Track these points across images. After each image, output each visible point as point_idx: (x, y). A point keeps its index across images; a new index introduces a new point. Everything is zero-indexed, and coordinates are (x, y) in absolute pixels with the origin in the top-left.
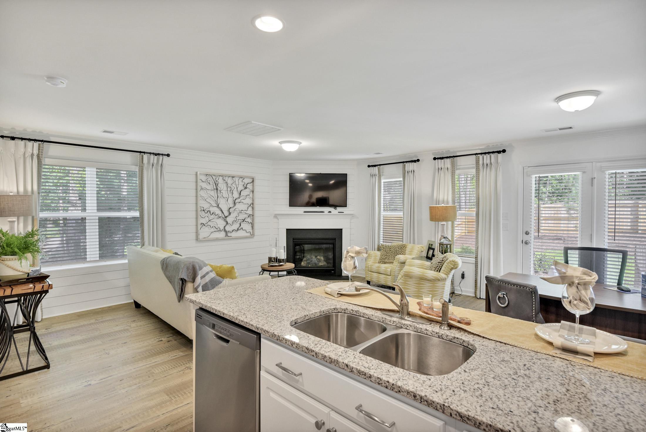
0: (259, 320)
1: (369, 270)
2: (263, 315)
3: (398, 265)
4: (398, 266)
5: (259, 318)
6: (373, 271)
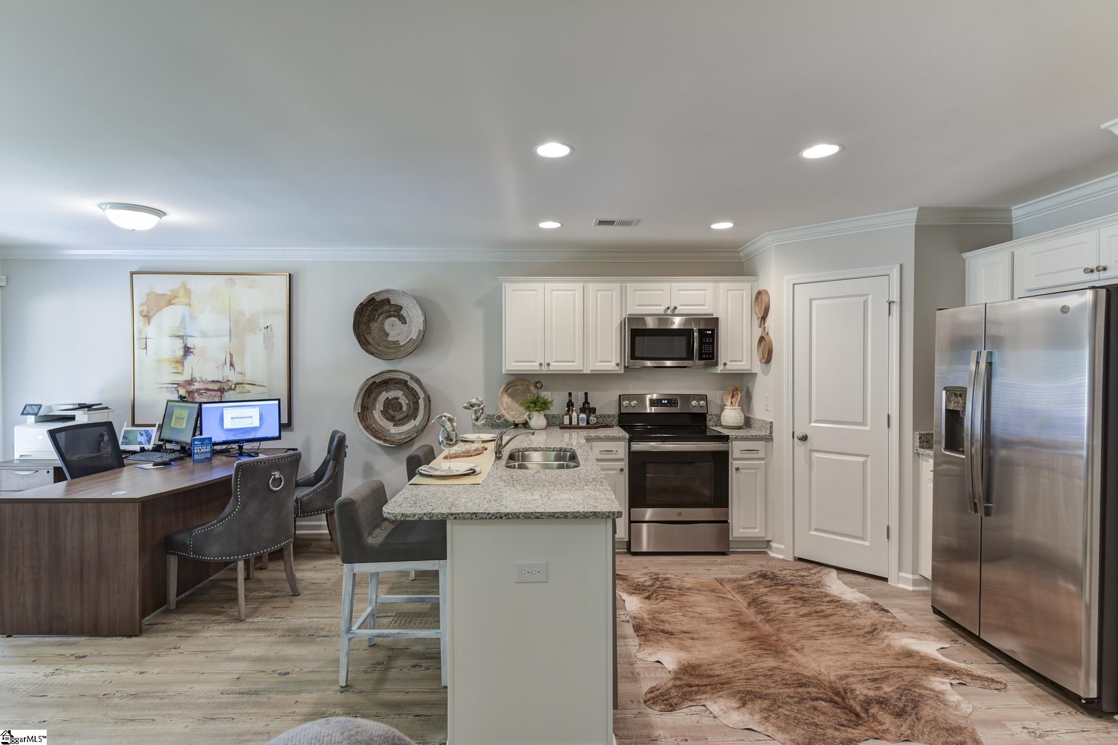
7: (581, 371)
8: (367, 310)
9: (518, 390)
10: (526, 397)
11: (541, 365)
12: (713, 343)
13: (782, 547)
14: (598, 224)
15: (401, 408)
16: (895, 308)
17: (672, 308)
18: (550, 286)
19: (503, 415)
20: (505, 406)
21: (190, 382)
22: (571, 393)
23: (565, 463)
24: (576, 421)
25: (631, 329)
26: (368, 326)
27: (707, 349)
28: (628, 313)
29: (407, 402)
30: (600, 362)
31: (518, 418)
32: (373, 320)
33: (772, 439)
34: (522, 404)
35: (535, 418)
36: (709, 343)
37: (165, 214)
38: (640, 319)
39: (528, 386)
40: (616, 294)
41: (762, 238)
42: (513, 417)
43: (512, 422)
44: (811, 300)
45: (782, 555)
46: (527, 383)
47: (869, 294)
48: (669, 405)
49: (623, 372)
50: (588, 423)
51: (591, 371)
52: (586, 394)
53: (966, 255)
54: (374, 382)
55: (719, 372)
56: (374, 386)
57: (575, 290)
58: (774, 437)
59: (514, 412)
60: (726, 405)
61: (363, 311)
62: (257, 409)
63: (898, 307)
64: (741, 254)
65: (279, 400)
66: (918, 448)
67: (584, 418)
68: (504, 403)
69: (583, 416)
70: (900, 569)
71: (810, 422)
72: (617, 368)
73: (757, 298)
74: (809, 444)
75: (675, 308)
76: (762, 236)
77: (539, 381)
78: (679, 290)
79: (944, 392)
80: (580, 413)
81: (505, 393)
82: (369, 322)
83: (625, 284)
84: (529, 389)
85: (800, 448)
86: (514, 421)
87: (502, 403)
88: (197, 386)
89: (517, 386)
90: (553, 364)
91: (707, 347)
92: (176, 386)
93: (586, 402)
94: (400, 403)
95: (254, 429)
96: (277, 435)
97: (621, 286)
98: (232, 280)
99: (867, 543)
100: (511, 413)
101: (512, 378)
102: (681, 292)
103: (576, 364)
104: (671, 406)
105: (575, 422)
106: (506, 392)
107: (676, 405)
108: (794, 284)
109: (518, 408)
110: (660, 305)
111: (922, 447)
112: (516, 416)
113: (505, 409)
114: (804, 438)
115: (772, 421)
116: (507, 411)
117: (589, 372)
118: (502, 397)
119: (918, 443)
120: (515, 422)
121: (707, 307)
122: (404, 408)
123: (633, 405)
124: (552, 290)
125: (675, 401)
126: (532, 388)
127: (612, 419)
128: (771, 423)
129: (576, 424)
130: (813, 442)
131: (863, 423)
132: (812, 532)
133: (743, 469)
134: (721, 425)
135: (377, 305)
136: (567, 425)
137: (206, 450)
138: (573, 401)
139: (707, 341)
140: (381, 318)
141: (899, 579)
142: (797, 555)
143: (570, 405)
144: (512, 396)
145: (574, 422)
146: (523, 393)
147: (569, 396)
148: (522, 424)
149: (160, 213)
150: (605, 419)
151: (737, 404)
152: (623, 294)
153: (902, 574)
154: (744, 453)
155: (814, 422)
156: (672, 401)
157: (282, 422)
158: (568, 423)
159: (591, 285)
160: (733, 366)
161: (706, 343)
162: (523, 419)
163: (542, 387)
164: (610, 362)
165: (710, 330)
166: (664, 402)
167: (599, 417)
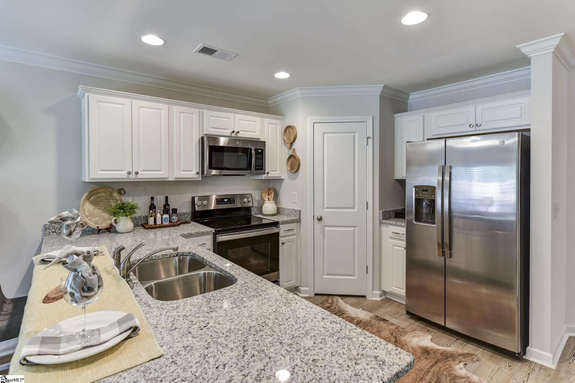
0: (265, 286)
2: (261, 293)
5: (265, 289)
7: (166, 178)
9: (101, 197)
10: (109, 203)
11: (129, 173)
12: (262, 159)
13: (307, 289)
14: (199, 52)
16: (370, 141)
17: (235, 132)
18: (137, 103)
19: (86, 223)
20: (87, 214)
22: (153, 198)
23: (207, 272)
24: (160, 221)
25: (209, 146)
27: (259, 162)
28: (205, 133)
30: (183, 171)
31: (101, 223)
33: (300, 221)
34: (104, 211)
35: (122, 223)
36: (260, 159)
38: (214, 138)
39: (111, 193)
40: (195, 117)
41: (292, 91)
42: (96, 223)
43: (96, 228)
44: (324, 133)
45: (308, 294)
46: (110, 190)
47: (356, 132)
48: (229, 203)
49: (201, 179)
50: (170, 221)
51: (175, 178)
52: (167, 198)
53: (396, 115)
55: (264, 178)
57: (161, 109)
58: (301, 220)
59: (97, 218)
60: (265, 201)
63: (372, 140)
64: (270, 102)
66: (382, 220)
67: (167, 218)
68: (86, 211)
69: (166, 216)
70: (373, 289)
71: (324, 209)
72: (196, 176)
73: (285, 130)
74: (323, 222)
75: (238, 132)
76: (293, 90)
77: (122, 189)
78: (240, 120)
79: (414, 189)
80: (164, 213)
81: (87, 201)
83: (202, 110)
84: (112, 196)
85: (318, 226)
86: (98, 227)
87: (84, 210)
89: (100, 193)
90: (141, 173)
91: (259, 161)
93: (167, 204)
97: (199, 112)
99: (355, 278)
100: (94, 220)
101: (95, 187)
102: (241, 121)
103: (162, 173)
104: (231, 203)
106: (88, 199)
107: (234, 202)
108: (314, 123)
109: (101, 214)
110: (227, 129)
111: (383, 219)
112: (99, 222)
113: (87, 217)
114: (320, 219)
115: (300, 209)
116: (89, 218)
117: (174, 180)
118: (84, 204)
119: (382, 217)
121: (257, 134)
123: (204, 204)
124: (140, 107)
125: (233, 199)
126: (116, 195)
127: (186, 216)
128: (300, 211)
129: (160, 223)
130: (326, 221)
131: (353, 208)
132: (325, 277)
133: (286, 242)
134: (262, 214)
136: (151, 225)
138: (154, 204)
139: (259, 157)
141: (373, 295)
142: (316, 293)
143: (152, 207)
144: (94, 203)
145: (159, 222)
146: (107, 199)
147: (152, 200)
148: (106, 229)
150: (181, 217)
151: (272, 199)
152: (201, 118)
153: (374, 292)
154: (286, 232)
155: (326, 208)
156: (231, 199)
158: (153, 224)
159: (175, 107)
160: (272, 174)
161: (258, 158)
162: (106, 224)
163: (125, 193)
164: (191, 171)
165: (260, 149)
166: (225, 200)
167: (179, 216)
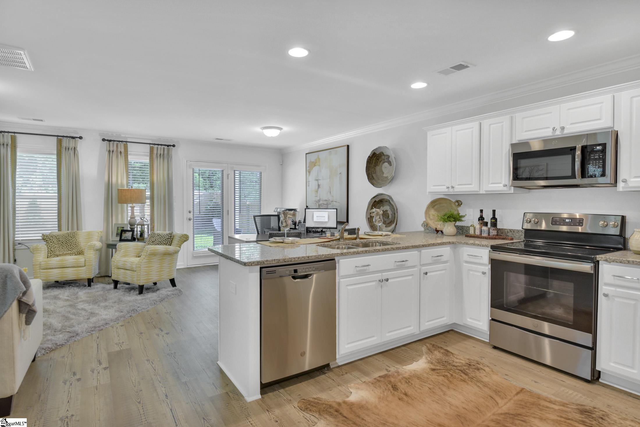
1: (41, 268)
3: (94, 252)
4: (94, 254)
6: (51, 267)
7: (478, 191)
8: (373, 160)
11: (448, 188)
12: (603, 159)
15: (389, 217)
18: (456, 128)
19: (428, 224)
21: (319, 201)
22: (482, 210)
25: (513, 154)
26: (375, 169)
28: (517, 139)
29: (391, 213)
30: (492, 183)
32: (377, 165)
35: (447, 227)
36: (599, 159)
37: (282, 129)
38: (525, 143)
39: (451, 204)
40: (507, 124)
42: (436, 226)
43: (435, 229)
46: (449, 202)
48: (573, 224)
49: (512, 192)
50: (489, 234)
51: (486, 191)
52: (494, 211)
54: (375, 201)
56: (376, 203)
57: (473, 128)
61: (371, 160)
62: (327, 213)
65: (337, 209)
69: (484, 228)
72: (506, 189)
75: (563, 128)
77: (458, 201)
78: (569, 109)
81: (432, 209)
82: (375, 166)
83: (515, 114)
88: (321, 202)
90: (456, 187)
92: (316, 202)
93: (494, 218)
94: (388, 214)
95: (326, 222)
96: (335, 226)
97: (511, 117)
98: (330, 152)
102: (571, 111)
103: (473, 186)
104: (575, 225)
105: (477, 233)
107: (581, 224)
110: (547, 128)
117: (484, 193)
120: (437, 229)
121: (603, 121)
122: (390, 217)
123: (534, 222)
124: (457, 131)
125: (580, 220)
127: (520, 234)
135: (378, 156)
137: (303, 230)
138: (483, 216)
139: (596, 157)
140: (381, 163)
143: (480, 219)
146: (447, 209)
147: (481, 212)
148: (441, 231)
149: (280, 129)
150: (514, 234)
152: (513, 123)
156: (576, 220)
157: (338, 220)
158: (473, 233)
159: (485, 121)
160: (632, 183)
161: (594, 159)
165: (599, 145)
166: (567, 220)
167: (512, 232)
